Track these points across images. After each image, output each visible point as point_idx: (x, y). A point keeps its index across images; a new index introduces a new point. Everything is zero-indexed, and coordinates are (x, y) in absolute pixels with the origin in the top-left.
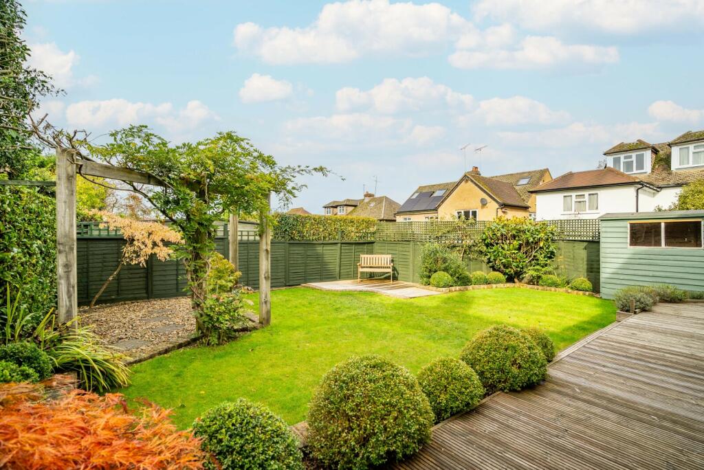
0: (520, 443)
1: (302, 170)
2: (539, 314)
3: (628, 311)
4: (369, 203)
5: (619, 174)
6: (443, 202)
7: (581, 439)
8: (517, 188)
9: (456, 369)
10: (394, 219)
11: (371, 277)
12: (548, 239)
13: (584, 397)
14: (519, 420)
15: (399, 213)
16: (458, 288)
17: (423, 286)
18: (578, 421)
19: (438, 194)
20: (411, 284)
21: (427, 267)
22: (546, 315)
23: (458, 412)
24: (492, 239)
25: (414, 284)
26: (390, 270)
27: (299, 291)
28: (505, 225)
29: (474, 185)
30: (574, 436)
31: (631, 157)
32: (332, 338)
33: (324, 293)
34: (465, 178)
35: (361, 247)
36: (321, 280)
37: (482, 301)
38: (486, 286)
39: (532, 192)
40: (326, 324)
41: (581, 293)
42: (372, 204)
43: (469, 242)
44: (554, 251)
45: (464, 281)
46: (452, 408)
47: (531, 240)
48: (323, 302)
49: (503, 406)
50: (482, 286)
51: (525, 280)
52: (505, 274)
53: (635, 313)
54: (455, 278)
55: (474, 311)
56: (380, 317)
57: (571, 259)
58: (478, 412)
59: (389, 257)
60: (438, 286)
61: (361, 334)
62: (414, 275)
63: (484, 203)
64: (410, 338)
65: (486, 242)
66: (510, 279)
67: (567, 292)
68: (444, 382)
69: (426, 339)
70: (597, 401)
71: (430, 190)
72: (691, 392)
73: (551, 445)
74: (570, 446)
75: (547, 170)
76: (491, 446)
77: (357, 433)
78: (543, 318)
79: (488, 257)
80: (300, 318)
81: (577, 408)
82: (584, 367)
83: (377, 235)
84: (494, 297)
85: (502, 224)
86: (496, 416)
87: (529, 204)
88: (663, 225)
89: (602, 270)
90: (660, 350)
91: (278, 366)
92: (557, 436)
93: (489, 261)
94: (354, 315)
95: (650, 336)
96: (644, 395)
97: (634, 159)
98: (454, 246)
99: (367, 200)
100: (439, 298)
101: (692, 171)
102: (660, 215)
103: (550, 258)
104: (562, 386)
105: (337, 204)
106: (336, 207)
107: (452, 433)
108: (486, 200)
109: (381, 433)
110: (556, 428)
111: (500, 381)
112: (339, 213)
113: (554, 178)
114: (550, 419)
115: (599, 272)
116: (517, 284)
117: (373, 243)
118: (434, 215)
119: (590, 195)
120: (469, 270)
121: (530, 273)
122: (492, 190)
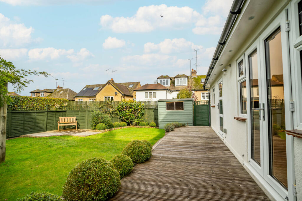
0: (149, 177)
1: (32, 73)
2: (141, 136)
3: (168, 131)
4: (59, 91)
5: (162, 86)
6: (98, 93)
7: (165, 171)
8: (129, 88)
9: (124, 158)
10: (74, 100)
11: (65, 128)
12: (142, 108)
13: (163, 159)
14: (147, 171)
15: (77, 97)
16: (108, 130)
17: (92, 130)
18: (163, 167)
19: (95, 89)
20: (86, 130)
21: (94, 122)
22: (143, 136)
23: (126, 174)
24: (121, 109)
25: (89, 130)
26: (76, 124)
27: (21, 139)
28: (127, 103)
29: (112, 86)
30: (163, 171)
31: (164, 80)
32: (52, 160)
33: (39, 139)
34: (108, 83)
35: (59, 113)
36: (34, 132)
37: (119, 134)
38: (119, 128)
39: (134, 90)
40: (45, 154)
41: (153, 127)
42: (61, 92)
43: (112, 110)
44: (144, 113)
45: (110, 126)
46: (124, 173)
47: (136, 109)
48: (40, 143)
49: (140, 168)
50: (118, 128)
51: (134, 124)
52: (126, 122)
53: (170, 132)
54: (107, 126)
55: (117, 138)
56: (75, 146)
57: (149, 115)
58: (133, 172)
59: (75, 118)
60: (100, 130)
61: (68, 155)
62: (87, 126)
63: (116, 94)
64: (93, 153)
65: (119, 110)
66: (128, 125)
67: (148, 127)
68: (120, 164)
69: (100, 152)
70: (166, 159)
71: (92, 87)
72: (186, 151)
73: (158, 175)
74: (163, 174)
75: (139, 82)
76: (141, 182)
77: (94, 191)
78: (142, 138)
79: (120, 116)
80: (26, 153)
81: (162, 163)
82: (161, 150)
83: (68, 107)
84: (124, 132)
85: (125, 103)
86: (139, 172)
87: (133, 95)
88: (175, 103)
89: (159, 119)
90: (178, 141)
91: (21, 182)
92: (159, 172)
93: (120, 118)
94: (60, 148)
95: (175, 138)
96: (177, 155)
97: (165, 81)
98: (106, 112)
99: (58, 90)
100: (101, 134)
101: (180, 87)
102: (174, 100)
103: (142, 115)
104: (156, 157)
105: (40, 91)
106: (39, 93)
107: (126, 182)
108: (117, 93)
109: (104, 187)
110: (158, 170)
111: (138, 160)
112: (41, 96)
113: (142, 85)
114: (155, 168)
115: (158, 120)
116: (131, 126)
117: (66, 111)
118: (94, 98)
119: (153, 92)
120: (112, 122)
121: (136, 121)
122: (119, 88)
